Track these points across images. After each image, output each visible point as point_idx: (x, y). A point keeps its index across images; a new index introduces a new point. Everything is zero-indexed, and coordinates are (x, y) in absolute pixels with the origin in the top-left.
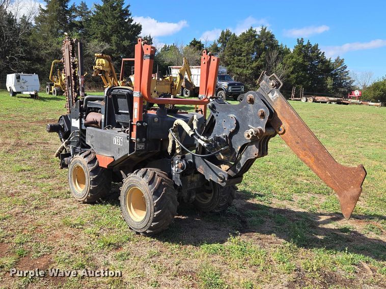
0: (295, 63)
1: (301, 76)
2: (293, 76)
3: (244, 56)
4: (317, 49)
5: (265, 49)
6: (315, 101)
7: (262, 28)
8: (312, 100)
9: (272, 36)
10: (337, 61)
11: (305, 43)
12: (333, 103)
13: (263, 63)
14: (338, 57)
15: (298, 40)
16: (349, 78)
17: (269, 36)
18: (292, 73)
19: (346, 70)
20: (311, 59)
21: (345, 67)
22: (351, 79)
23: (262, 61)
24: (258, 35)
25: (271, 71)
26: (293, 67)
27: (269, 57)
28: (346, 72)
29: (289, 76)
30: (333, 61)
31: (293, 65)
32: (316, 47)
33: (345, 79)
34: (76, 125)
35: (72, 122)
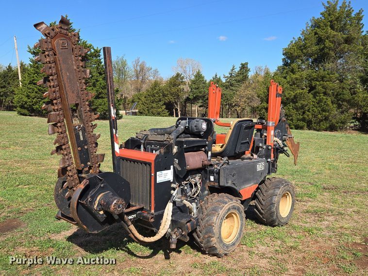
34: (165, 178)
35: (158, 177)
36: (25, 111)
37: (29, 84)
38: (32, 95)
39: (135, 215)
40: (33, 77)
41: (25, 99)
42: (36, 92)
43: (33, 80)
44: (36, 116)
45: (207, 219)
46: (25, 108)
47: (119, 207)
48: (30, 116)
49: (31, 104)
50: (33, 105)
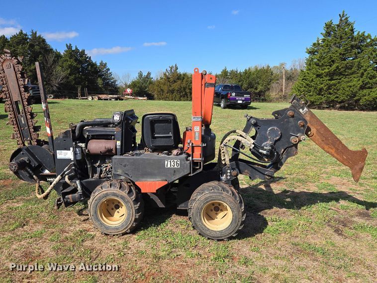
0: (70, 66)
1: (79, 78)
2: (72, 77)
4: (84, 54)
5: (40, 53)
6: (99, 99)
7: (33, 32)
8: (97, 98)
9: (44, 41)
10: (101, 64)
11: (74, 49)
12: (113, 100)
14: (102, 61)
15: (67, 45)
16: (113, 78)
17: (41, 40)
18: (70, 74)
19: (110, 71)
20: (80, 62)
21: (109, 69)
22: (115, 79)
24: (30, 39)
25: (51, 73)
26: (69, 70)
27: (46, 60)
28: (110, 73)
29: (68, 78)
30: (98, 64)
31: (70, 68)
32: (83, 51)
33: (110, 79)
34: (66, 156)
35: (58, 154)
47: (13, 168)
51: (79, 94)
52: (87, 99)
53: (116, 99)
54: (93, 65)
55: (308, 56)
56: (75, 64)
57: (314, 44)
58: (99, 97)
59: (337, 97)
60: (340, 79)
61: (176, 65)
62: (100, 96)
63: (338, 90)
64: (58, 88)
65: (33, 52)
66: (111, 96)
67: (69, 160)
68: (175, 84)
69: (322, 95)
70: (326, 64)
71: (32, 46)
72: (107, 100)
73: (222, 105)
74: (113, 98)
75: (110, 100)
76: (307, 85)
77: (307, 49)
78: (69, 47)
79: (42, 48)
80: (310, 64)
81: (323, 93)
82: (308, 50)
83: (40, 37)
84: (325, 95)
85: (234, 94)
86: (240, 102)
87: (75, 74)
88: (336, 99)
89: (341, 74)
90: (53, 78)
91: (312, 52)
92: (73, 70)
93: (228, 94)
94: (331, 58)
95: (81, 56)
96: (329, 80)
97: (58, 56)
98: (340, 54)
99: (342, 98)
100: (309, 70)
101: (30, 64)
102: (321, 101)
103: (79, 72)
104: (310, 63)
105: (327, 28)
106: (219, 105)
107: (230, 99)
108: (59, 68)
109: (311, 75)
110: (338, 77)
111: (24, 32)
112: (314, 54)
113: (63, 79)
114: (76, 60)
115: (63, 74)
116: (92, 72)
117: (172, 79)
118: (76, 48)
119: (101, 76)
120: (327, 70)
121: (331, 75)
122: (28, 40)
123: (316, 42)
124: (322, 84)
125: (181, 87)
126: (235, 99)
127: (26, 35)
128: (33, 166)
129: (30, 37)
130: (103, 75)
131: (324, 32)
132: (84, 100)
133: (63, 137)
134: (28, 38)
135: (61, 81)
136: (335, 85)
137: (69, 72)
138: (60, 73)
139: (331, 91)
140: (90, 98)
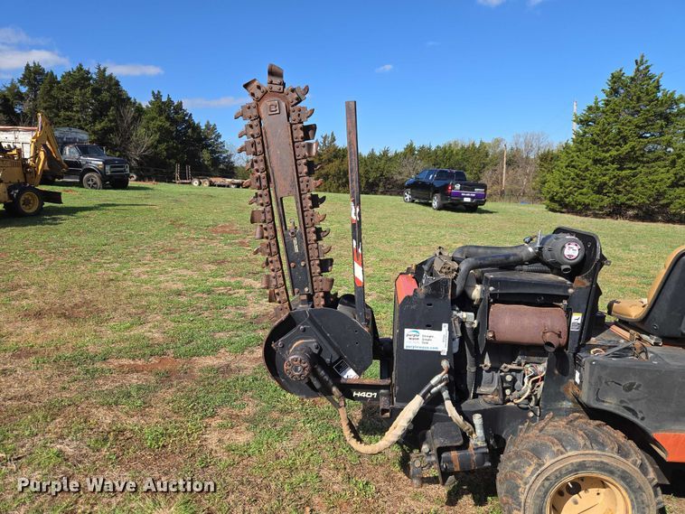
0: (160, 128)
2: (164, 146)
3: (77, 112)
4: (181, 109)
5: (111, 104)
6: (212, 184)
7: (99, 69)
8: (208, 183)
9: (117, 83)
10: (208, 126)
11: (164, 99)
12: (233, 186)
13: (113, 124)
14: (208, 123)
15: (153, 92)
16: (227, 151)
17: (113, 82)
18: (159, 142)
19: (222, 140)
20: (174, 122)
21: (219, 136)
22: (229, 154)
23: (110, 121)
24: (95, 80)
25: (129, 138)
26: (159, 134)
27: (121, 117)
28: (222, 143)
29: (156, 147)
30: (203, 127)
31: (159, 131)
32: (180, 104)
33: (221, 152)
34: (425, 345)
35: (406, 339)
36: (556, 206)
37: (566, 167)
38: (567, 183)
39: (375, 394)
40: (573, 157)
41: (557, 188)
42: (573, 179)
43: (572, 161)
44: (569, 213)
45: (514, 462)
46: (556, 202)
47: (296, 370)
48: (562, 212)
49: (562, 195)
50: (565, 197)
51: (177, 175)
52: (190, 183)
53: (238, 186)
54: (196, 128)
55: (576, 127)
56: (168, 124)
57: (590, 108)
58: (211, 182)
59: (631, 199)
60: (635, 169)
61: (332, 134)
62: (213, 180)
63: (633, 187)
64: (139, 163)
65: (100, 102)
66: (230, 180)
67: (436, 355)
68: (331, 164)
69: (605, 195)
70: (612, 142)
71: (97, 91)
72: (224, 186)
73: (435, 204)
74: (234, 184)
75: (228, 186)
76: (578, 175)
77: (575, 115)
78: (157, 96)
79: (113, 96)
80: (582, 142)
81: (605, 191)
82: (577, 118)
83: (111, 77)
84: (610, 195)
85: (458, 186)
86: (467, 200)
87: (168, 142)
88: (628, 202)
89: (636, 160)
90: (131, 147)
91: (583, 122)
92: (165, 135)
93: (447, 185)
94: (620, 132)
95: (177, 113)
96: (618, 169)
97: (140, 110)
98: (637, 126)
99: (640, 201)
100: (580, 150)
101: (94, 122)
102: (602, 204)
103: (173, 138)
104: (580, 139)
105: (615, 82)
106: (430, 205)
107: (450, 194)
108: (141, 131)
109: (583, 159)
110: (631, 165)
111: (85, 68)
112: (588, 125)
113: (148, 148)
114: (168, 118)
115: (148, 141)
116: (195, 140)
117: (325, 157)
118: (169, 99)
119: (207, 146)
120: (614, 153)
121: (621, 161)
122: (91, 81)
123: (593, 105)
124: (604, 175)
125: (339, 169)
126: (458, 195)
127: (88, 72)
128: (328, 360)
129: (94, 76)
130: (210, 145)
131: (607, 88)
132: (185, 186)
133: (427, 296)
134: (91, 78)
135: (144, 152)
136: (627, 178)
137: (157, 137)
138: (144, 139)
139: (620, 188)
140: (196, 183)
